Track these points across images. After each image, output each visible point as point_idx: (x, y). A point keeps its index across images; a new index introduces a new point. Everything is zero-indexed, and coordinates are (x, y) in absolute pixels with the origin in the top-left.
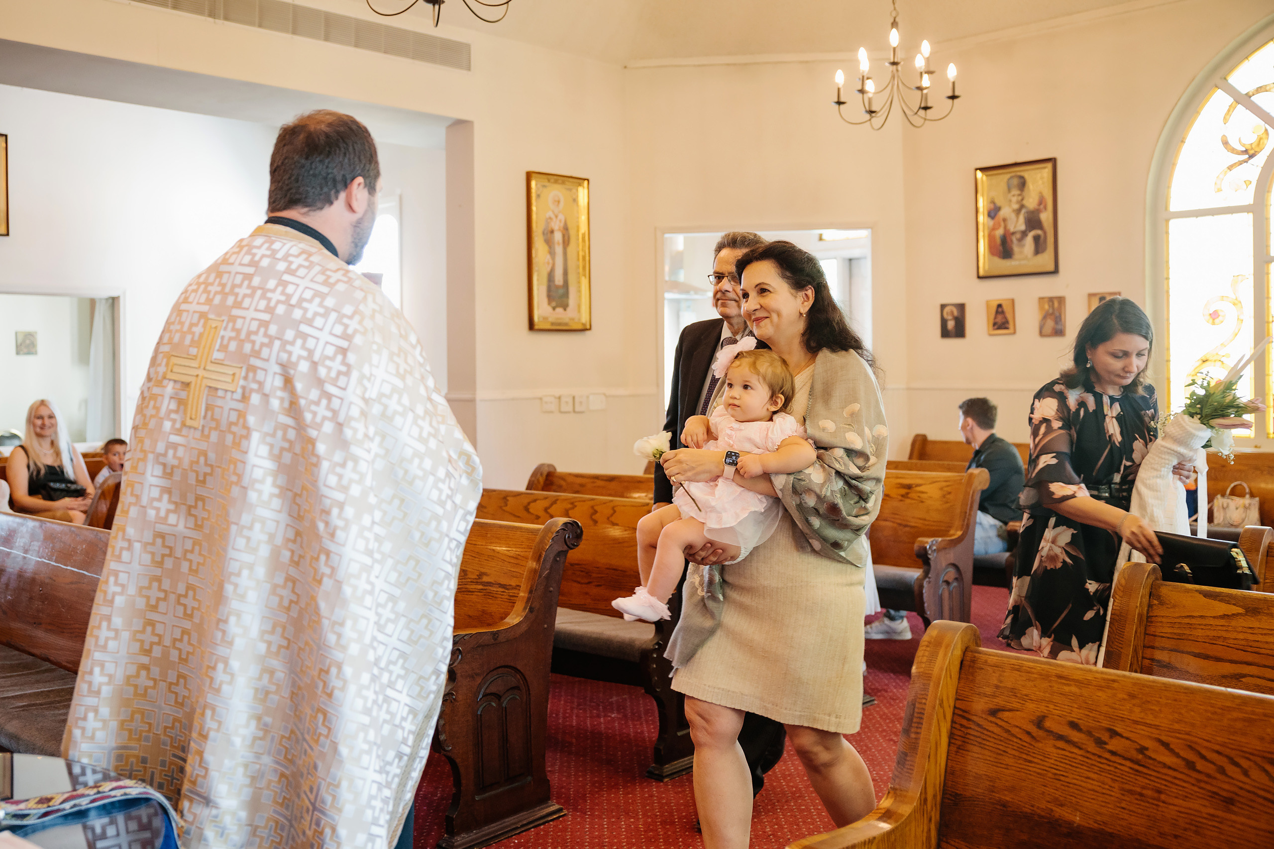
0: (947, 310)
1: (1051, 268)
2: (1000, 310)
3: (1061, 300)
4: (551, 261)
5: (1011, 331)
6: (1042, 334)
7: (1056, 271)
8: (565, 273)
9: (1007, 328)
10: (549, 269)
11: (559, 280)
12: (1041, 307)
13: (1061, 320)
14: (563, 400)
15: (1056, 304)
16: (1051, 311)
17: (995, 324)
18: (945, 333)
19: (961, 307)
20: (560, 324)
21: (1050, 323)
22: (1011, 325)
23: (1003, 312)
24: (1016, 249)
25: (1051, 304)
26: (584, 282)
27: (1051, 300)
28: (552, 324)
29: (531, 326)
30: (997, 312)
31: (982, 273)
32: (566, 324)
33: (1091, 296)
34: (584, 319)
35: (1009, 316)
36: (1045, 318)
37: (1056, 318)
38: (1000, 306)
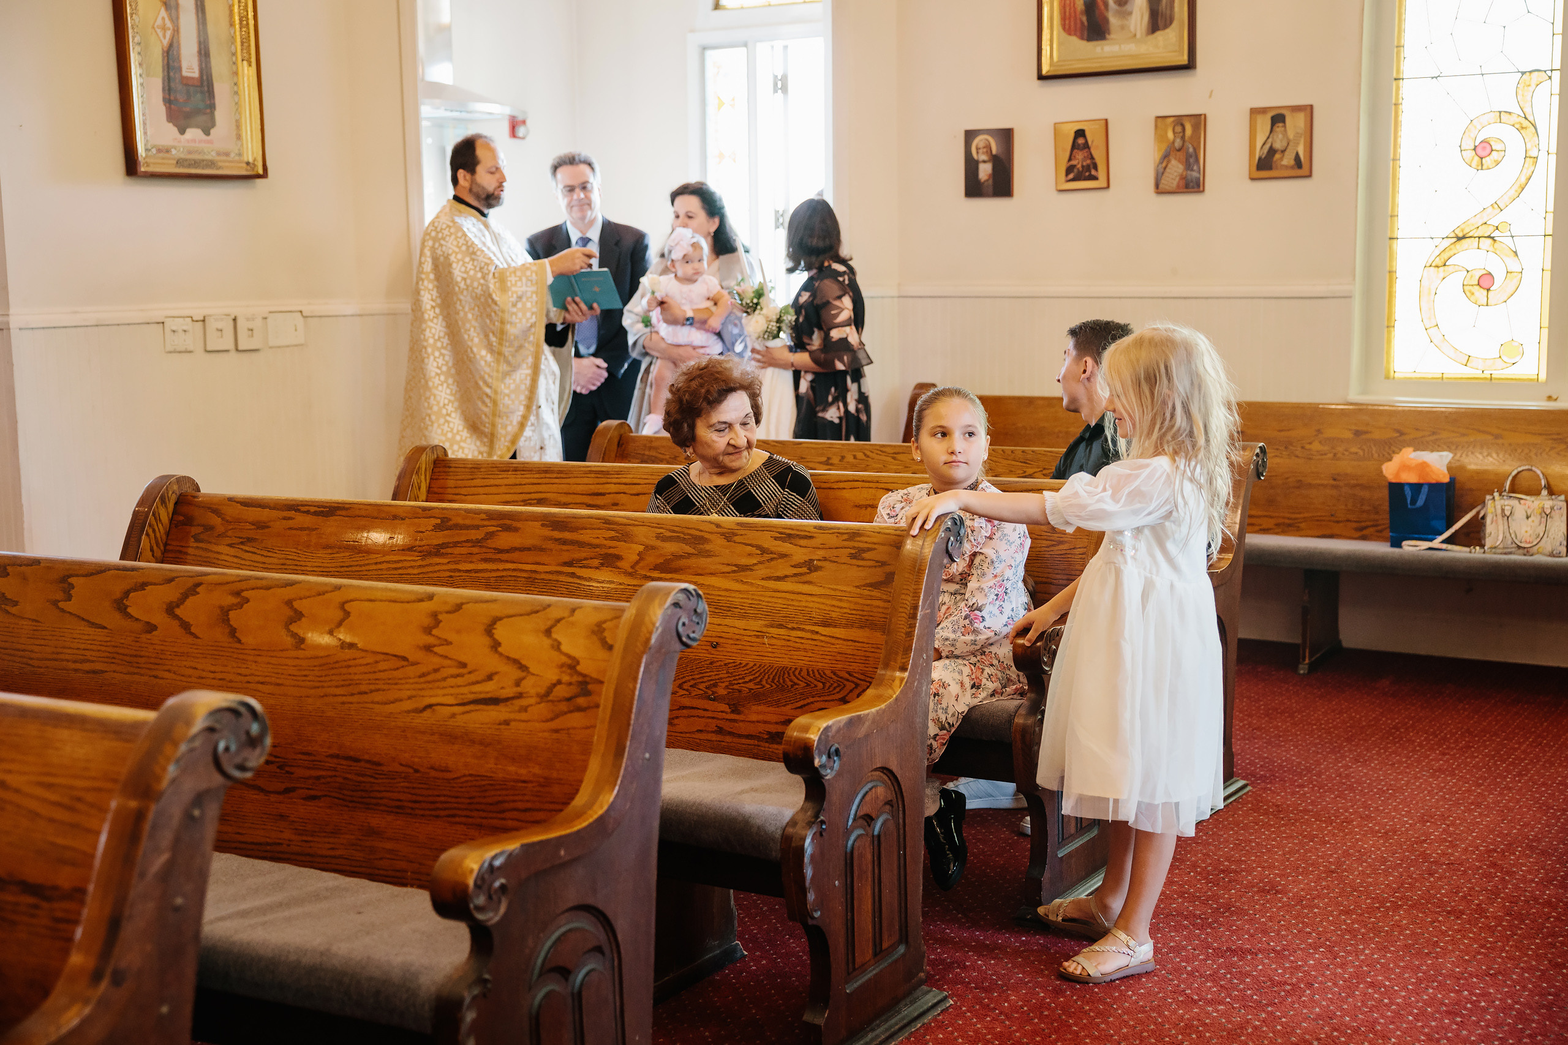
0: (979, 141)
1: (1184, 59)
2: (1081, 141)
3: (1199, 121)
4: (169, 24)
5: (1101, 182)
6: (1159, 189)
7: (1190, 66)
8: (204, 53)
9: (1095, 178)
10: (166, 42)
11: (190, 66)
12: (1160, 135)
13: (1197, 160)
14: (212, 325)
15: (1189, 131)
16: (1178, 143)
17: (1069, 170)
18: (974, 189)
19: (1006, 136)
20: (196, 163)
21: (1176, 168)
22: (1101, 173)
23: (1086, 146)
24: (1114, 21)
25: (1179, 129)
26: (248, 72)
27: (1179, 121)
28: (179, 162)
29: (131, 166)
30: (1074, 146)
31: (1045, 70)
32: (212, 164)
33: (1255, 112)
34: (251, 152)
35: (1098, 155)
36: (1166, 157)
37: (1188, 156)
38: (1080, 133)
